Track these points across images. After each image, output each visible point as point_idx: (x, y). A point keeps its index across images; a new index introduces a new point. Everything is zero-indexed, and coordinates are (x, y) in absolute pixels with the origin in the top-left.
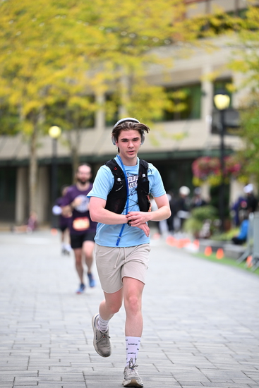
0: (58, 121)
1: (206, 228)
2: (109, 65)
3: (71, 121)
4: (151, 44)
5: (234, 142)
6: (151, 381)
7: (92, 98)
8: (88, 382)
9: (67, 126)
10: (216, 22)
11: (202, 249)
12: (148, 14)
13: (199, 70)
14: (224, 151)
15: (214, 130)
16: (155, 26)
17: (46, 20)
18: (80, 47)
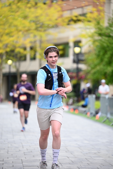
0: (11, 58)
1: (71, 101)
2: (32, 35)
3: (16, 58)
4: (49, 27)
5: (82, 66)
6: (49, 162)
7: (25, 49)
8: (23, 163)
9: (15, 60)
10: (75, 18)
11: (69, 109)
12: (47, 15)
13: (68, 38)
14: (78, 70)
15: (74, 62)
16: (50, 20)
17: (6, 17)
18: (20, 28)
